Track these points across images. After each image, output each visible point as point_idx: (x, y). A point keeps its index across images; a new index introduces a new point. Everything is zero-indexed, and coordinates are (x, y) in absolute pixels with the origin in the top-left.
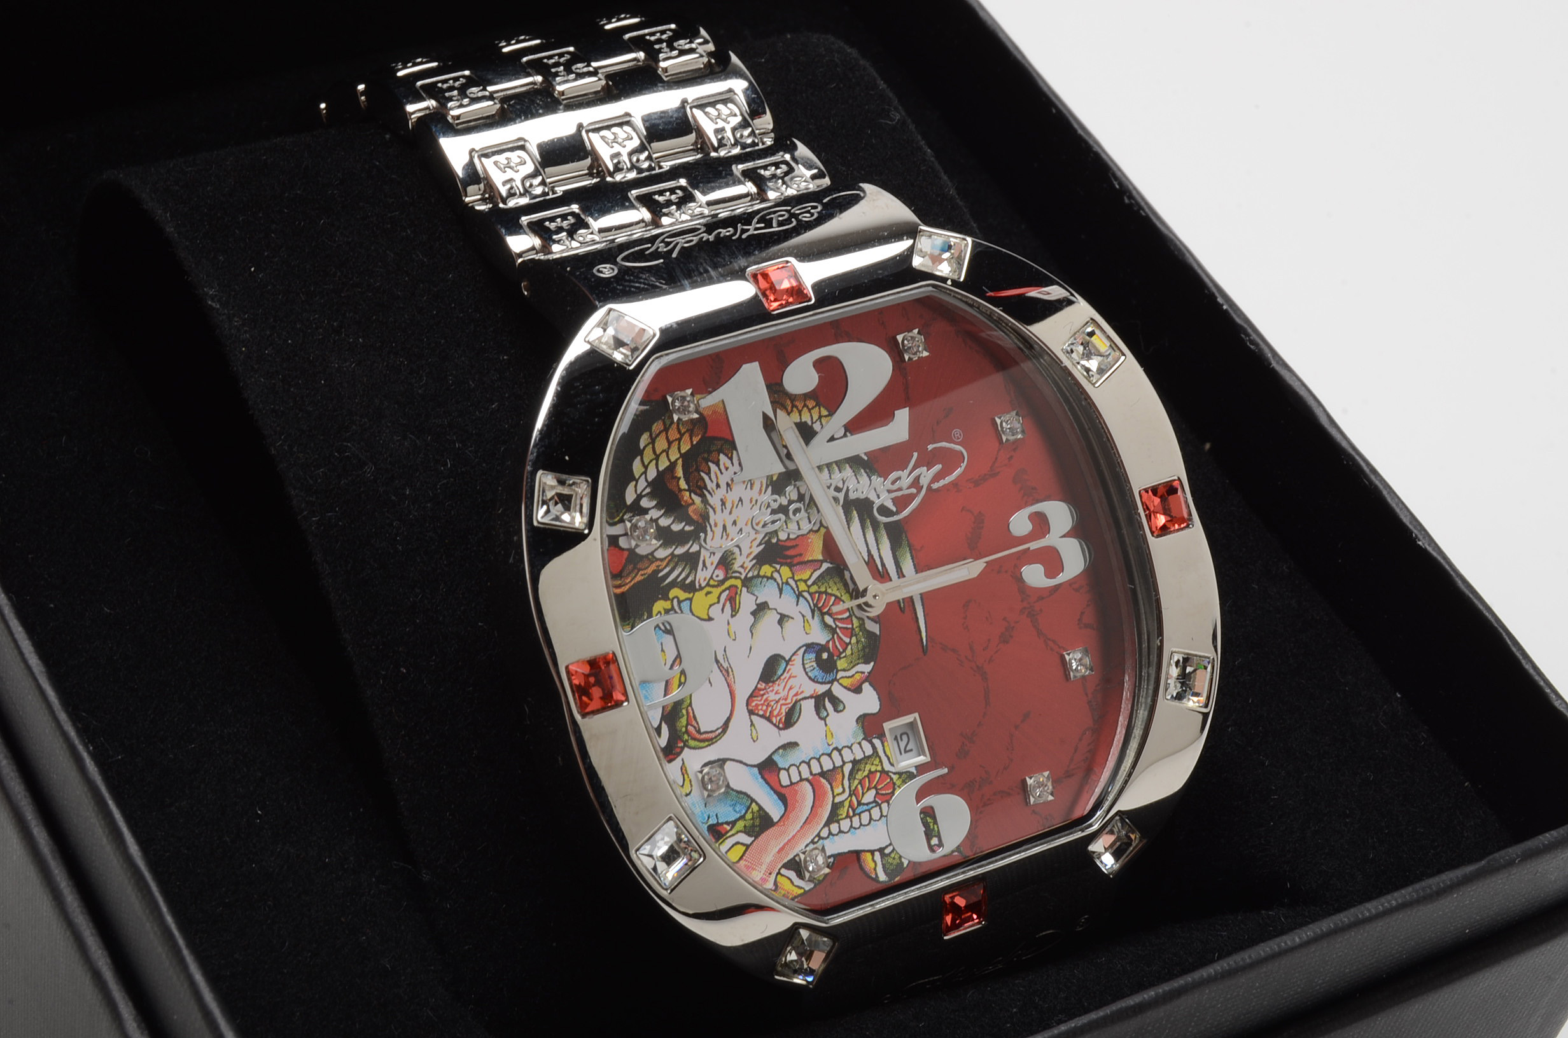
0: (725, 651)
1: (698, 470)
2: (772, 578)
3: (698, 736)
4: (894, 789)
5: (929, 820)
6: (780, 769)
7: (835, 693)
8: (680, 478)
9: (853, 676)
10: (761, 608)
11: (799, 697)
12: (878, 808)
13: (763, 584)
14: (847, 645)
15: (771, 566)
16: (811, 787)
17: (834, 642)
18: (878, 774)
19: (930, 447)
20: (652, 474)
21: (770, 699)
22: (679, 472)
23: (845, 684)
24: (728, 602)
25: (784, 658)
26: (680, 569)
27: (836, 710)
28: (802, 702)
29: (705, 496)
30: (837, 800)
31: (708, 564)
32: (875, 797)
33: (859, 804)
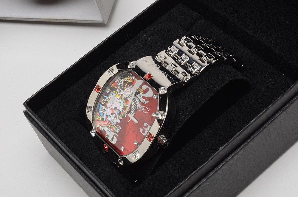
3: (106, 106)
4: (113, 132)
5: (113, 138)
6: (108, 117)
10: (120, 102)
11: (115, 113)
16: (108, 122)
18: (113, 129)
19: (146, 107)
20: (125, 80)
21: (113, 111)
22: (127, 83)
25: (117, 109)
27: (116, 118)
30: (109, 126)
31: (121, 93)
33: (110, 129)
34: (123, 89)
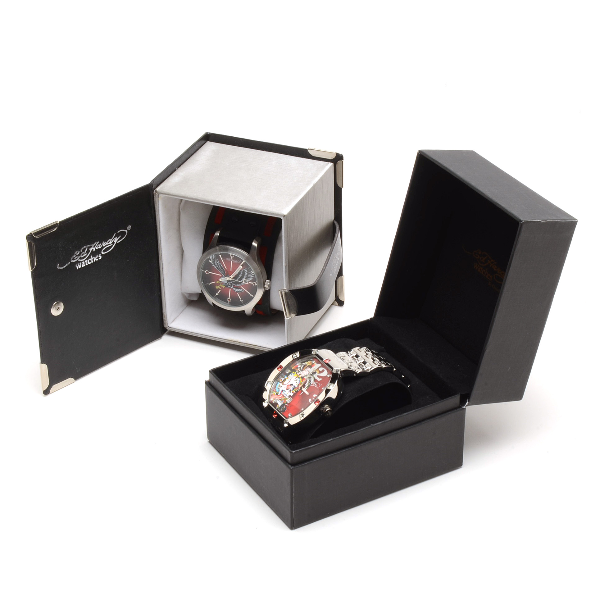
6: (283, 392)
10: (297, 380)
20: (306, 364)
22: (307, 366)
24: (296, 377)
27: (290, 392)
34: (303, 370)
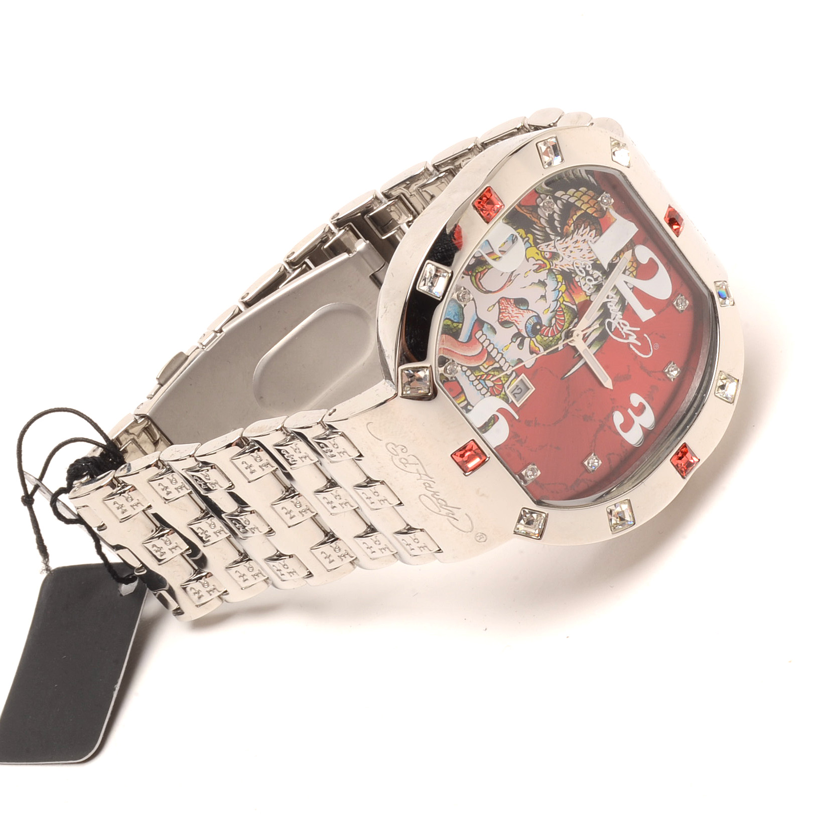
0: (518, 275)
1: (584, 222)
2: (558, 282)
3: (477, 280)
4: (498, 395)
5: (492, 421)
6: (482, 330)
7: (525, 341)
8: (576, 215)
9: (536, 346)
11: (516, 323)
12: (486, 391)
13: (554, 279)
14: (548, 336)
15: (563, 279)
16: (480, 350)
17: (546, 329)
18: (501, 383)
19: (645, 335)
21: (509, 309)
23: (531, 344)
24: (538, 266)
25: (528, 307)
26: (541, 234)
27: (518, 345)
28: (514, 326)
29: (575, 231)
30: (481, 367)
31: (549, 247)
32: (491, 387)
33: (484, 380)
